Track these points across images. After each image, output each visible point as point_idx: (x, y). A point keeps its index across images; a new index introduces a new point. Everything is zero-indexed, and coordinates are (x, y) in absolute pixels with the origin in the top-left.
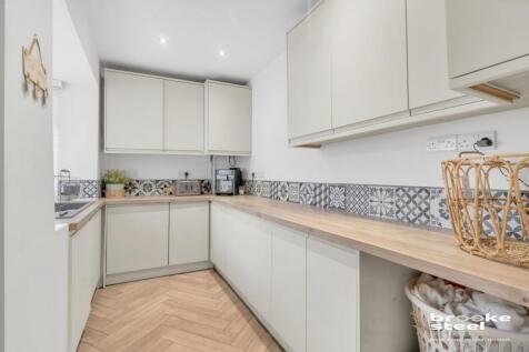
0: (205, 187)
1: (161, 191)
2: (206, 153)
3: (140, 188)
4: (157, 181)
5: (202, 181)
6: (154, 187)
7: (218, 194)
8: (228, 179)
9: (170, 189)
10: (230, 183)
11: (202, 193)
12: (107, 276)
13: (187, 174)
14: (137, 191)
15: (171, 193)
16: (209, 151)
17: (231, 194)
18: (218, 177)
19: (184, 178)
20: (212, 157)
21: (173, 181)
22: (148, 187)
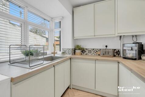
0: (116, 53)
1: (95, 53)
2: (117, 35)
3: (87, 52)
4: (94, 49)
5: (115, 50)
6: (92, 51)
7: (125, 58)
8: (132, 49)
9: (99, 53)
10: (134, 52)
11: (115, 56)
12: (72, 85)
13: (106, 46)
14: (86, 53)
15: (99, 55)
16: (118, 33)
17: (135, 59)
18: (124, 48)
19: (105, 48)
20: (121, 37)
21: (100, 49)
22: (90, 51)
